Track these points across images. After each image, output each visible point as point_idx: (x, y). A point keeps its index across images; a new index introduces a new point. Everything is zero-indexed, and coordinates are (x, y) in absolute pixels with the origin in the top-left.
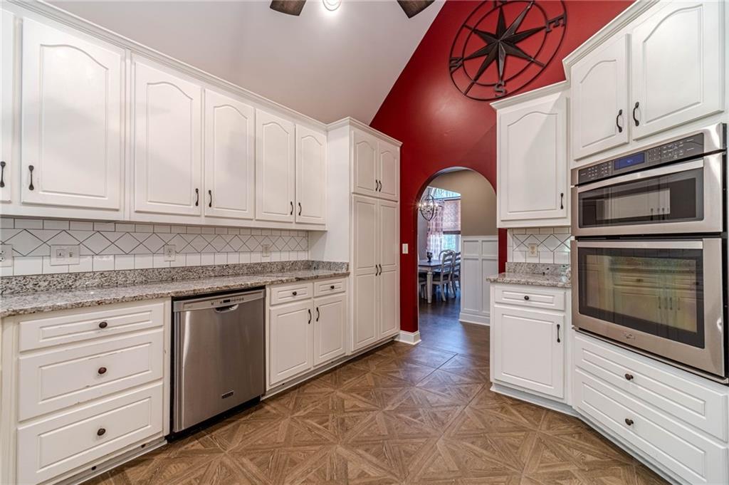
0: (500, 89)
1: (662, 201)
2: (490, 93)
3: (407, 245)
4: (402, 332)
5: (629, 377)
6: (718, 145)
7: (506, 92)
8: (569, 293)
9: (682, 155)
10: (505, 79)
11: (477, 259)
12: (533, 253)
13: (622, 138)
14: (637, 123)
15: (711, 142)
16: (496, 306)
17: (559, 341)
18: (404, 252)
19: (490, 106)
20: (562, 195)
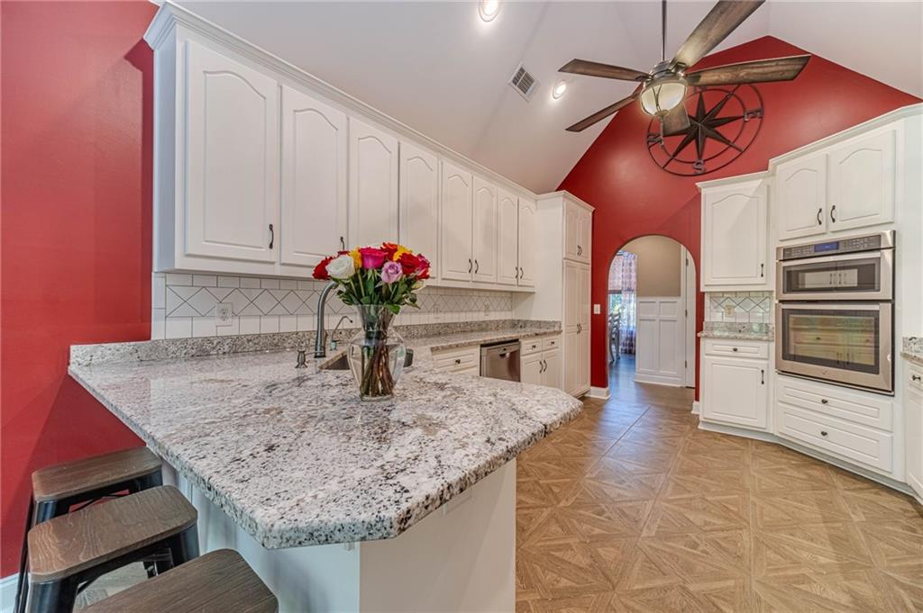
0: (699, 166)
1: (851, 277)
2: (689, 169)
3: (599, 306)
4: (593, 388)
5: (824, 402)
6: (891, 244)
7: (705, 170)
8: (773, 345)
9: (866, 247)
10: (704, 158)
11: (654, 320)
12: (729, 313)
13: (821, 229)
14: (834, 220)
15: (886, 242)
16: (706, 357)
17: (763, 383)
18: (595, 312)
19: (696, 186)
20: (762, 265)
